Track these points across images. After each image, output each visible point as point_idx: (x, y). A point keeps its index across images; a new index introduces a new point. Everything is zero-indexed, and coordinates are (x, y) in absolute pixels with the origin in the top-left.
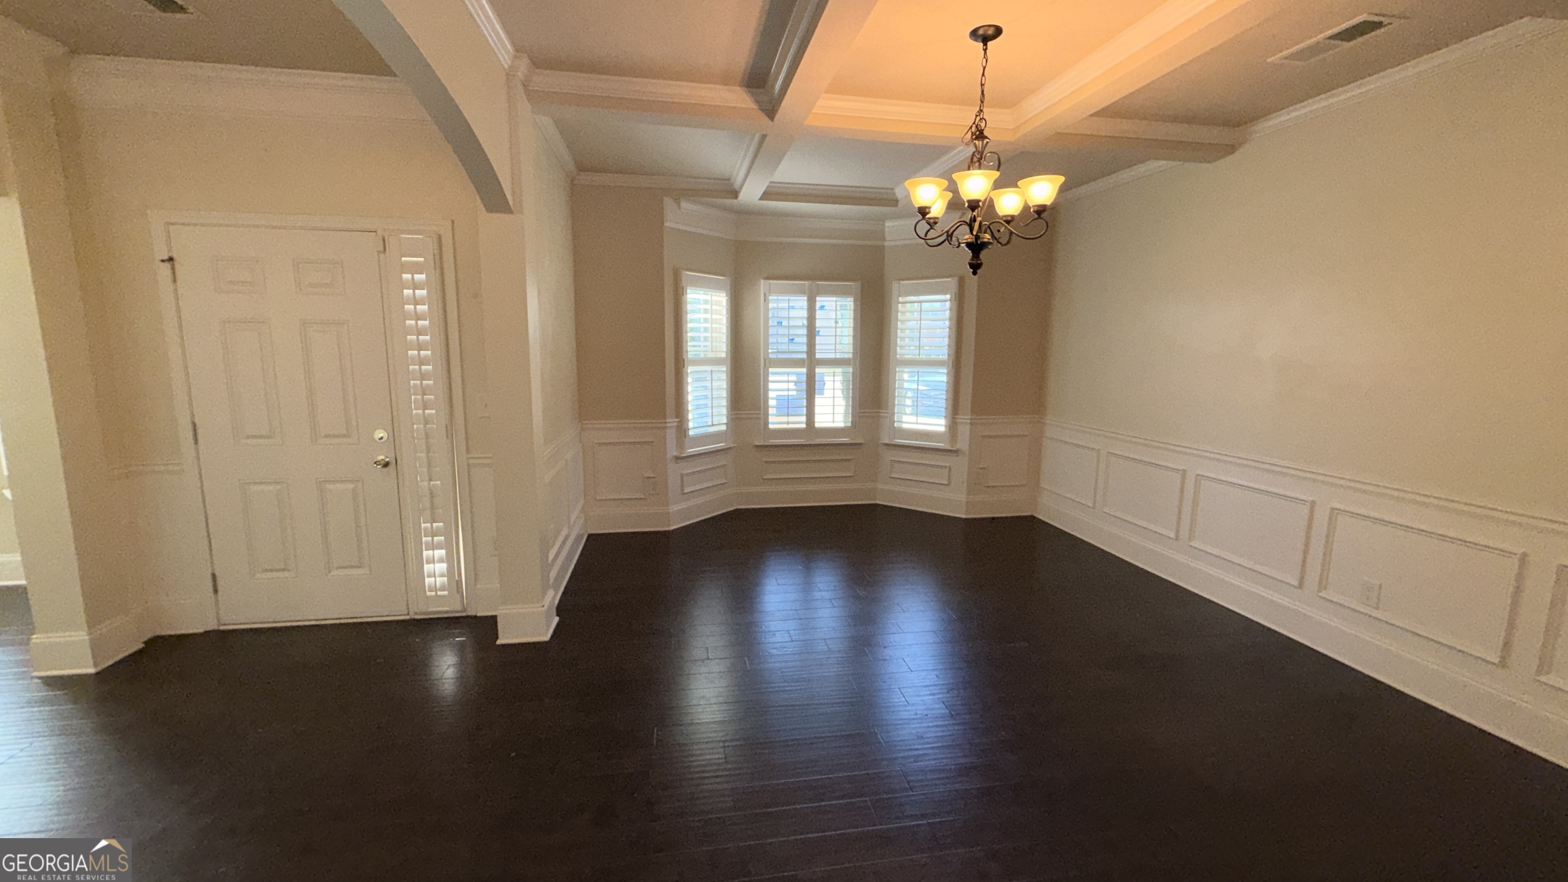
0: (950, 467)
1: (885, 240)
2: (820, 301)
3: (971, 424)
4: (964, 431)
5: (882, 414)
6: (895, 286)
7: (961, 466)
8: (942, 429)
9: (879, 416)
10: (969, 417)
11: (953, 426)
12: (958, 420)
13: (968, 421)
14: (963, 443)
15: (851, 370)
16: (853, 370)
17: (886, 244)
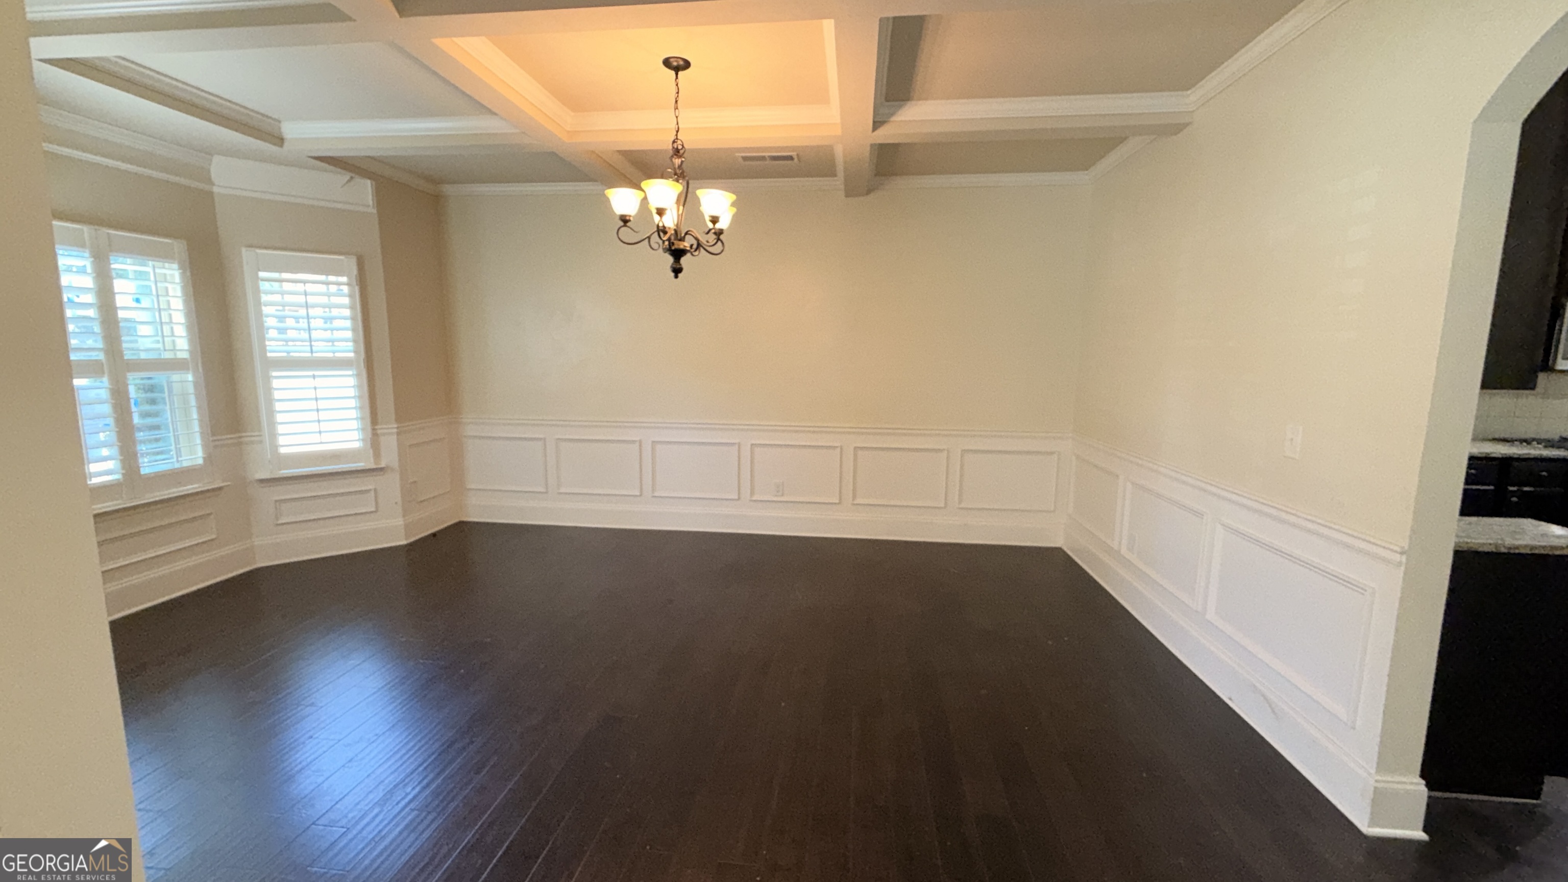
0: (375, 490)
1: (213, 184)
2: (120, 264)
3: (398, 434)
4: (390, 442)
5: (243, 439)
6: (247, 255)
7: (391, 487)
8: (357, 445)
9: (240, 443)
10: (396, 426)
11: (374, 440)
12: (379, 432)
13: (395, 430)
14: (390, 457)
15: (190, 377)
16: (194, 376)
17: (215, 189)
